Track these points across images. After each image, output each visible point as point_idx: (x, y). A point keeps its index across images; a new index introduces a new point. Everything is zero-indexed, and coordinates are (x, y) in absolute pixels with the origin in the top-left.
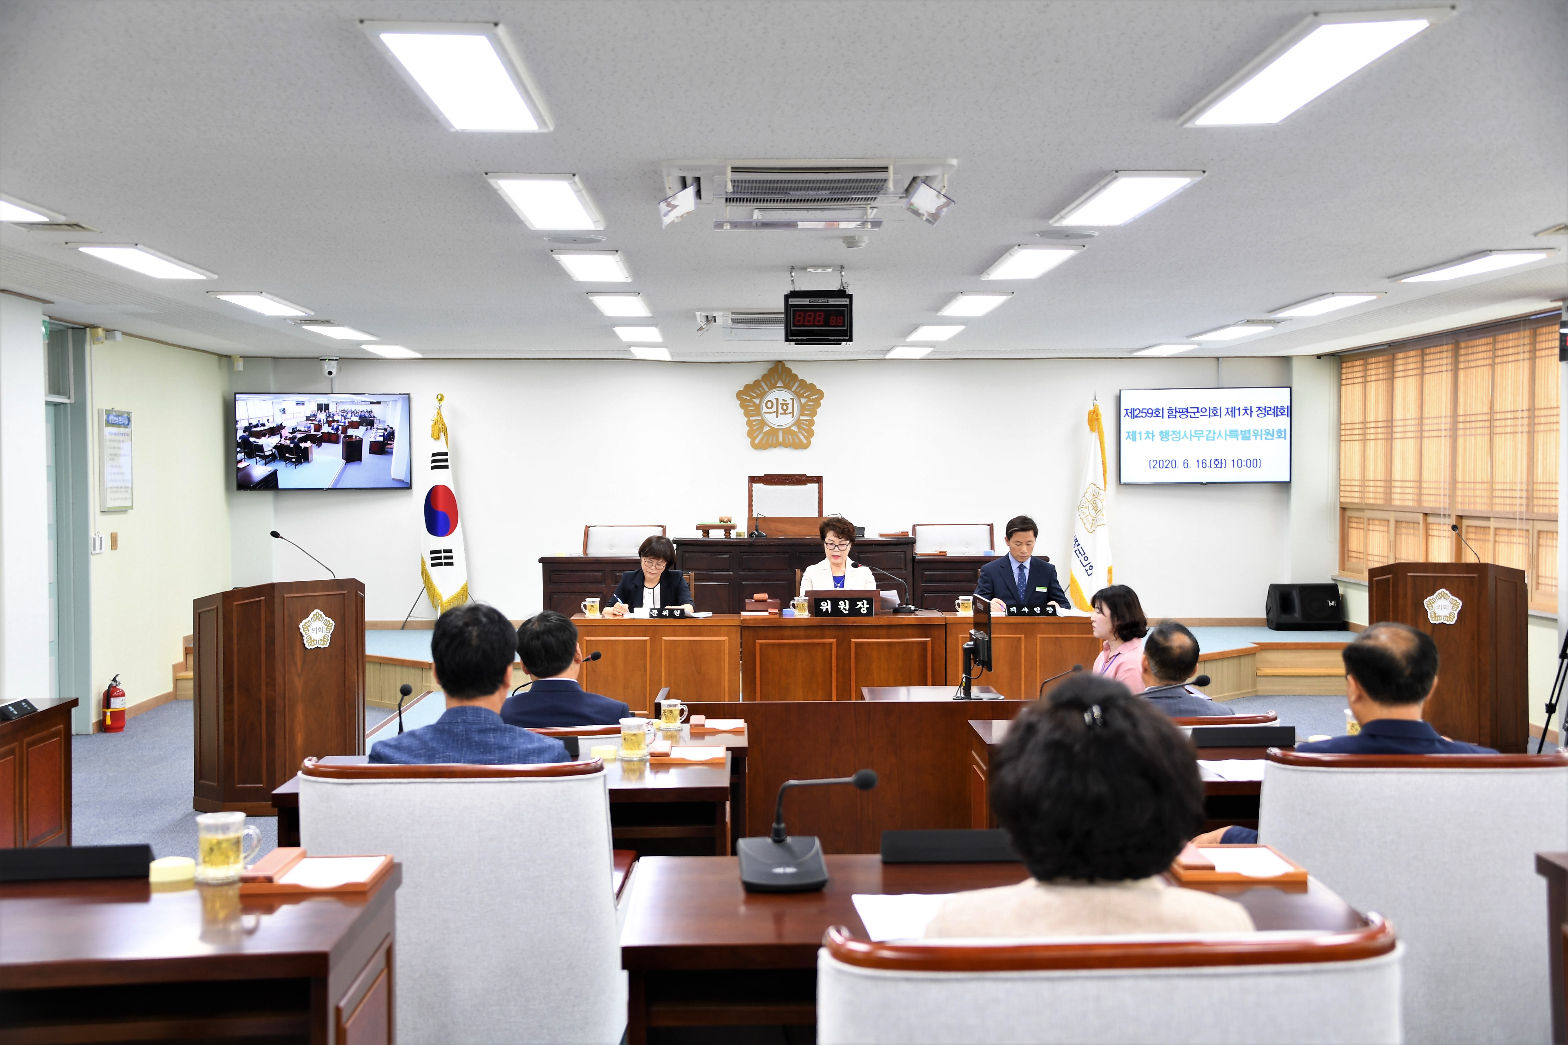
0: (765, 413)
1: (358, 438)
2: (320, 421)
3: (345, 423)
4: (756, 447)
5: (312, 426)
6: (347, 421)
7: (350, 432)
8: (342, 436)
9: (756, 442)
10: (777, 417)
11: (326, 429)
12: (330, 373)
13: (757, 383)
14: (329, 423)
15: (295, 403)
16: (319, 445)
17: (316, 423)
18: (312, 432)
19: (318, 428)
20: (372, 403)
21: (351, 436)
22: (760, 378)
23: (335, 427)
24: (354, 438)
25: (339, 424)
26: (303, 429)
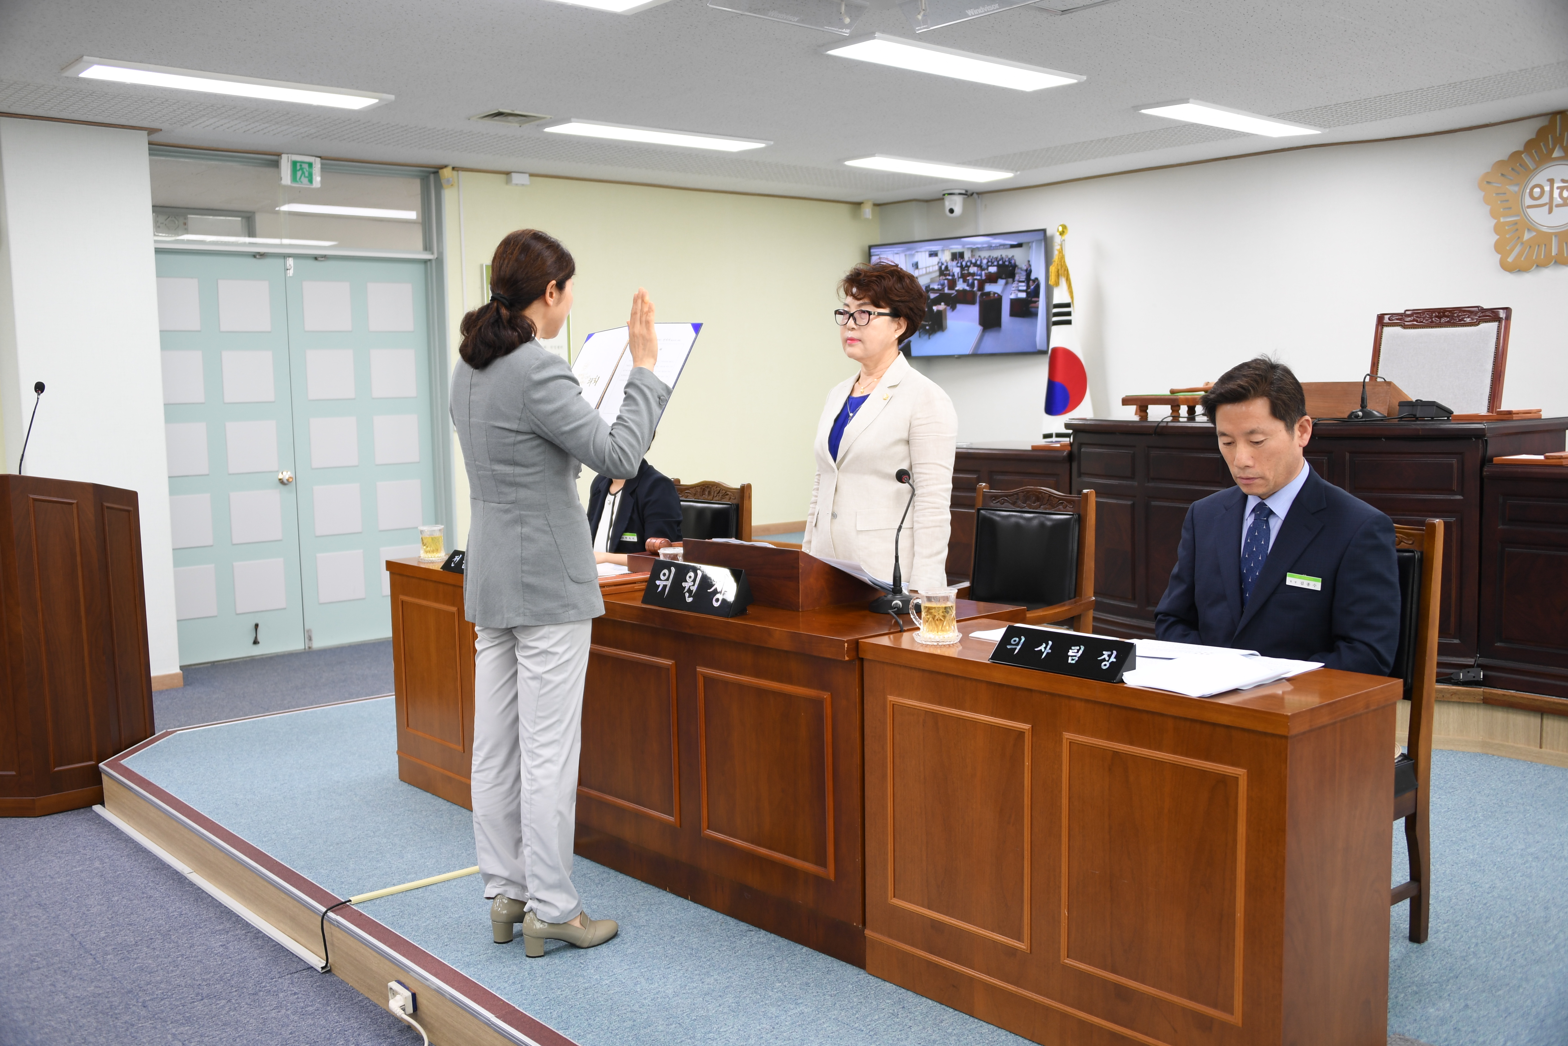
0: (1529, 207)
1: (996, 295)
2: (953, 275)
3: (981, 275)
4: (1508, 267)
5: (946, 282)
6: (983, 272)
7: (989, 288)
8: (979, 293)
9: (1510, 260)
10: (1550, 211)
11: (961, 286)
12: (952, 211)
13: (1516, 155)
14: (964, 277)
15: (927, 254)
16: (953, 308)
17: (950, 278)
18: (946, 290)
19: (952, 284)
20: (1012, 246)
21: (989, 293)
22: (1521, 148)
23: (970, 281)
24: (992, 295)
25: (975, 277)
26: (936, 287)
